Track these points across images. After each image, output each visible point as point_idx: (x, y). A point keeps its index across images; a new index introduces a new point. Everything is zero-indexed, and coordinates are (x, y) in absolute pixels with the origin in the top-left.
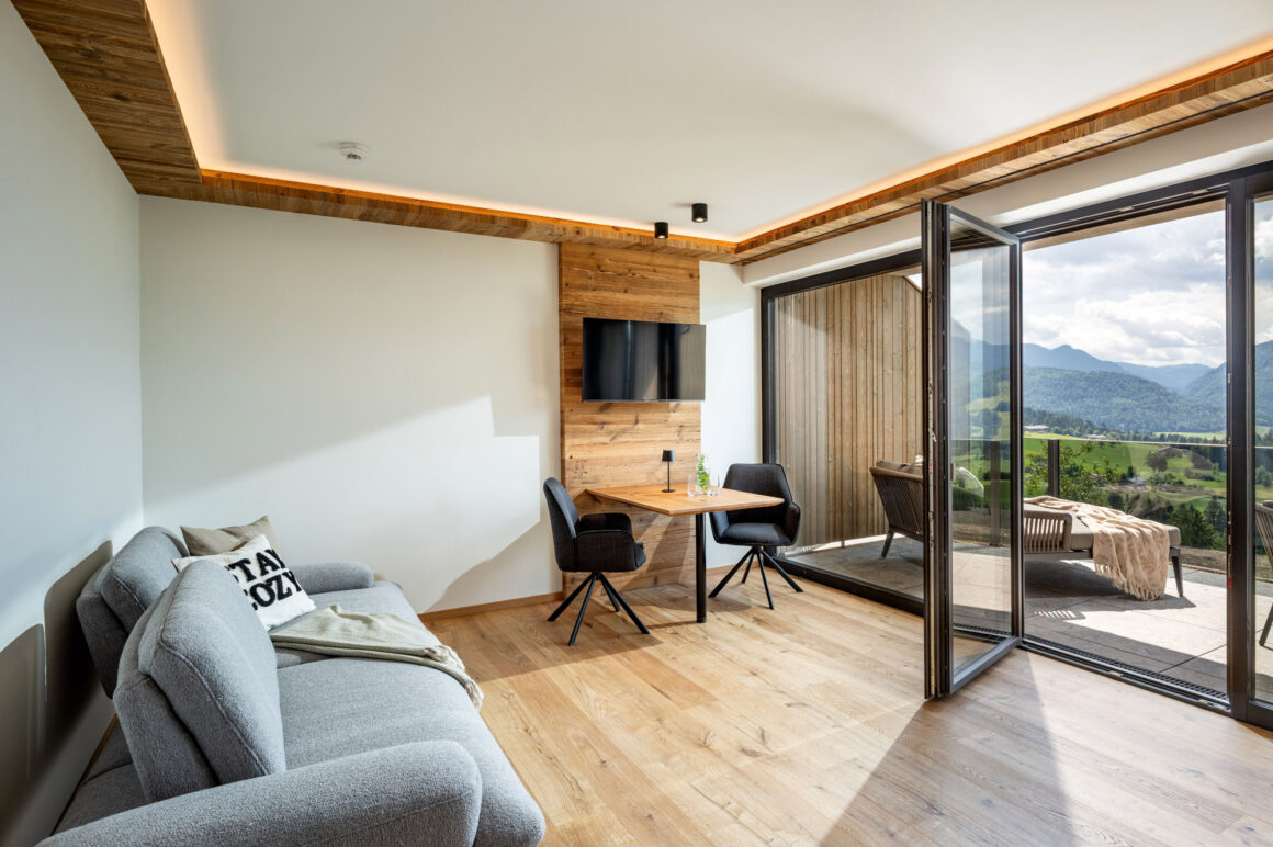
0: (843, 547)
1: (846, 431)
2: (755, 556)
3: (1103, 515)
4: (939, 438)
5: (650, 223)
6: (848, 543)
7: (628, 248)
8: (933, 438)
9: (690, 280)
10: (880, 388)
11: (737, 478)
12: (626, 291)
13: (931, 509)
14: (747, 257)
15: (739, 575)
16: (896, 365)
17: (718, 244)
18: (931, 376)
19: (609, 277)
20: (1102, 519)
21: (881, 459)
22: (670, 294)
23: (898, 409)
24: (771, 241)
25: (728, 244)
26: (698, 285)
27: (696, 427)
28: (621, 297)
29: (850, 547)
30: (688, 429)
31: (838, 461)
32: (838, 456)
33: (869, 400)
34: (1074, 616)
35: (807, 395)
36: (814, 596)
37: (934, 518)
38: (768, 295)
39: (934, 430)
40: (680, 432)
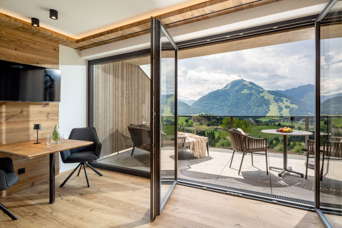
0: (118, 154)
1: (120, 115)
2: (83, 165)
3: (191, 136)
4: (156, 114)
5: (29, 18)
6: (120, 152)
7: (17, 29)
8: (154, 114)
9: (54, 51)
10: (131, 101)
11: (75, 134)
12: (16, 50)
13: (154, 142)
14: (81, 46)
15: (76, 172)
16: (136, 93)
17: (68, 38)
18: (154, 89)
19: (4, 41)
20: (191, 137)
21: (131, 123)
22: (42, 55)
23: (136, 107)
24: (91, 39)
25: (73, 39)
26: (58, 54)
27: (57, 114)
28: (14, 52)
29: (121, 153)
30: (52, 115)
31: (117, 125)
32: (117, 123)
33: (127, 104)
34: (188, 168)
35: (106, 102)
36: (107, 177)
37: (154, 146)
38: (90, 63)
39: (155, 110)
40: (48, 116)
